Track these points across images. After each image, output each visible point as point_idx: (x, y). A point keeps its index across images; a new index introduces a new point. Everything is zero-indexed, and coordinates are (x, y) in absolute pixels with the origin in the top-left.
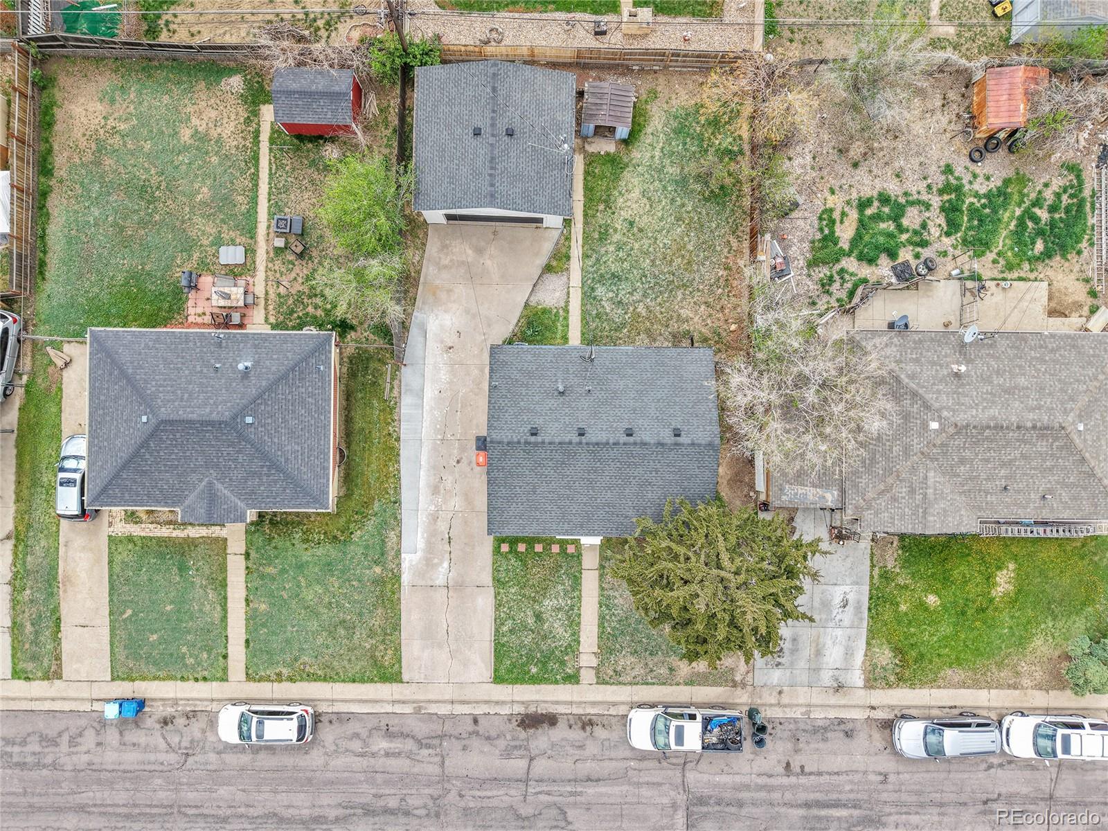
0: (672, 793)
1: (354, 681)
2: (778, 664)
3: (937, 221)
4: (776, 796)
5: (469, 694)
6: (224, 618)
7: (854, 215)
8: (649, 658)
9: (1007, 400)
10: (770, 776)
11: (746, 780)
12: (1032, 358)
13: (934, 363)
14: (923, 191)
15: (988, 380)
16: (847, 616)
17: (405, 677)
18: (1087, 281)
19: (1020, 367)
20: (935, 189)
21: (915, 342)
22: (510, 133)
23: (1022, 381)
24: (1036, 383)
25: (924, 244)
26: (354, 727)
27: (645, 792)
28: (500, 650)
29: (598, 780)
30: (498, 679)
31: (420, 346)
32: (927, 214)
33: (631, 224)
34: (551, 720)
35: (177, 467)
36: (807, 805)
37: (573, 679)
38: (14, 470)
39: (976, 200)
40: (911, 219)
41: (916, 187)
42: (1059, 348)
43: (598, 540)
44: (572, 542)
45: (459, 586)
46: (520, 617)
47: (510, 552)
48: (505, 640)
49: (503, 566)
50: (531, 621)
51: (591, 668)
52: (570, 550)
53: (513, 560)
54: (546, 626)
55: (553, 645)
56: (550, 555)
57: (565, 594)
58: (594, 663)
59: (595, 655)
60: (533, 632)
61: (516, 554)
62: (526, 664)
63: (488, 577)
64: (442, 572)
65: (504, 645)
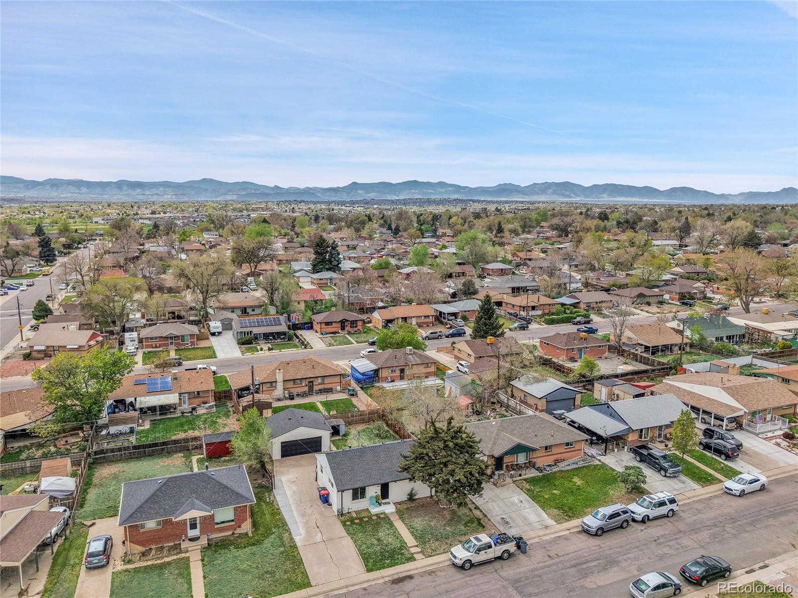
0: (500, 583)
1: (281, 594)
2: (511, 527)
4: (554, 567)
5: (355, 580)
6: (190, 588)
8: (446, 540)
10: (545, 562)
11: (534, 566)
16: (525, 504)
17: (313, 583)
22: (302, 417)
27: (482, 587)
28: (365, 558)
29: (453, 590)
30: (369, 570)
34: (410, 577)
35: (175, 496)
36: (575, 566)
37: (411, 559)
38: (50, 567)
43: (394, 510)
44: (382, 514)
45: (330, 540)
46: (368, 542)
47: (352, 524)
48: (365, 552)
49: (351, 529)
50: (376, 542)
51: (418, 553)
52: (382, 516)
53: (355, 526)
54: (385, 542)
55: (393, 547)
56: (373, 520)
57: (388, 529)
58: (419, 550)
59: (417, 546)
60: (379, 545)
61: (355, 524)
62: (382, 559)
63: (344, 534)
64: (319, 537)
65: (365, 554)
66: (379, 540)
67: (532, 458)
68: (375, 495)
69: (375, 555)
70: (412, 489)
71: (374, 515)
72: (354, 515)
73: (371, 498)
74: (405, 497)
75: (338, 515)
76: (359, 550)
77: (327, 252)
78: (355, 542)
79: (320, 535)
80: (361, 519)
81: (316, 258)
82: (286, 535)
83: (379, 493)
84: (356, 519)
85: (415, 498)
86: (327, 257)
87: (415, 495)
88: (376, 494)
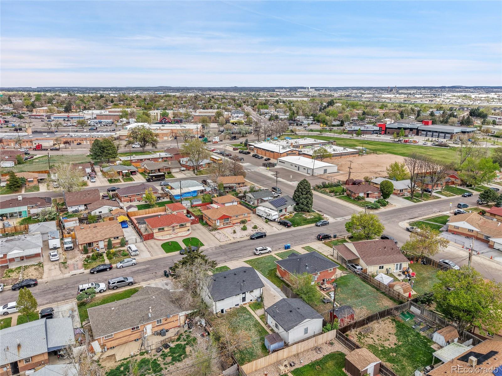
3: (160, 361)
5: (229, 264)
7: (187, 353)
9: (135, 307)
12: (128, 321)
13: (157, 311)
14: (168, 367)
15: (141, 311)
17: (244, 262)
18: (102, 367)
19: (132, 317)
20: (164, 369)
21: (163, 315)
22: (291, 311)
23: (131, 314)
24: (127, 314)
25: (162, 355)
26: (248, 255)
31: (281, 294)
32: (164, 362)
33: (250, 330)
39: (149, 372)
40: (169, 359)
41: (171, 368)
42: (120, 326)
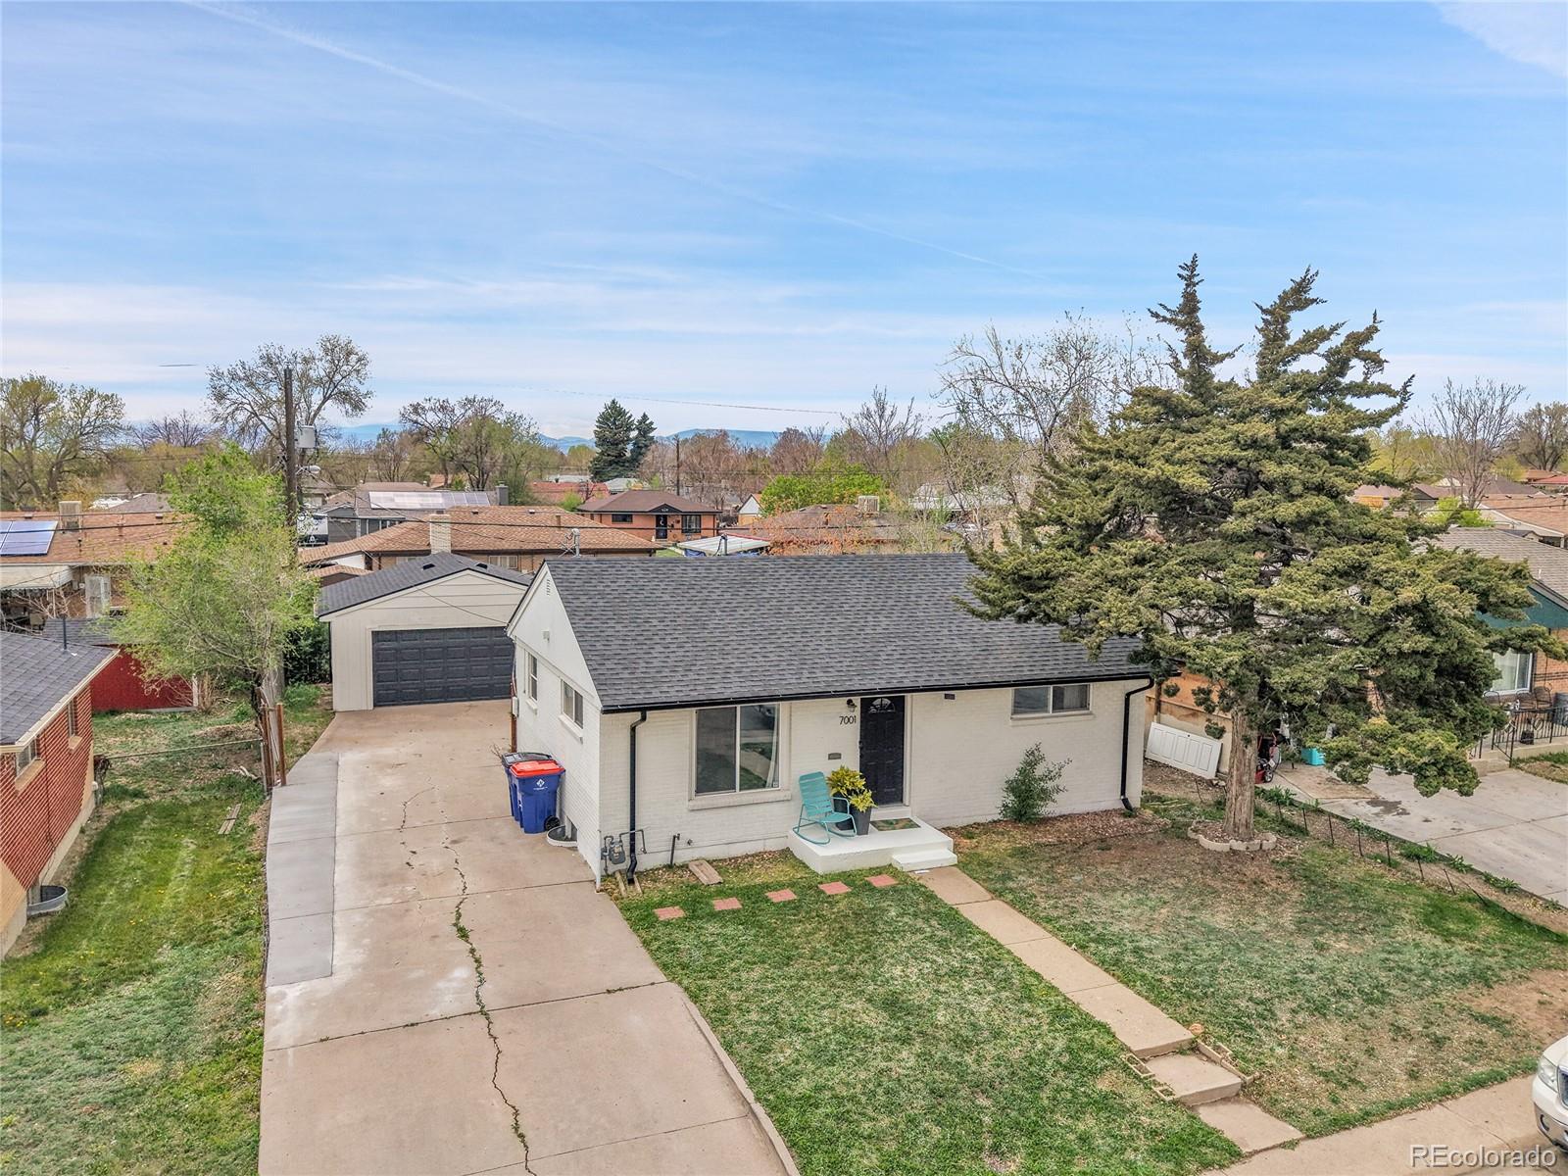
43: (951, 857)
44: (878, 871)
45: (531, 1003)
46: (821, 1020)
47: (693, 917)
48: (803, 1086)
49: (686, 942)
50: (872, 1019)
51: (1223, 1097)
52: (882, 882)
53: (712, 927)
54: (941, 1017)
55: (1016, 1054)
56: (831, 901)
57: (943, 944)
58: (1226, 1078)
59: (1193, 1048)
60: (906, 1041)
61: (714, 915)
62: (955, 1148)
63: (636, 963)
64: (452, 990)
65: (808, 1102)
66: (893, 1005)
67: (1546, 677)
68: (829, 768)
69: (890, 1109)
70: (1033, 759)
71: (834, 878)
72: (709, 876)
73: (808, 781)
74: (991, 804)
75: (607, 877)
76: (750, 1072)
77: (629, 440)
78: (718, 1017)
79: (463, 973)
80: (754, 896)
81: (602, 453)
82: (226, 983)
83: (852, 761)
84: (722, 892)
85: (1048, 809)
86: (628, 454)
87: (1045, 795)
88: (835, 766)
